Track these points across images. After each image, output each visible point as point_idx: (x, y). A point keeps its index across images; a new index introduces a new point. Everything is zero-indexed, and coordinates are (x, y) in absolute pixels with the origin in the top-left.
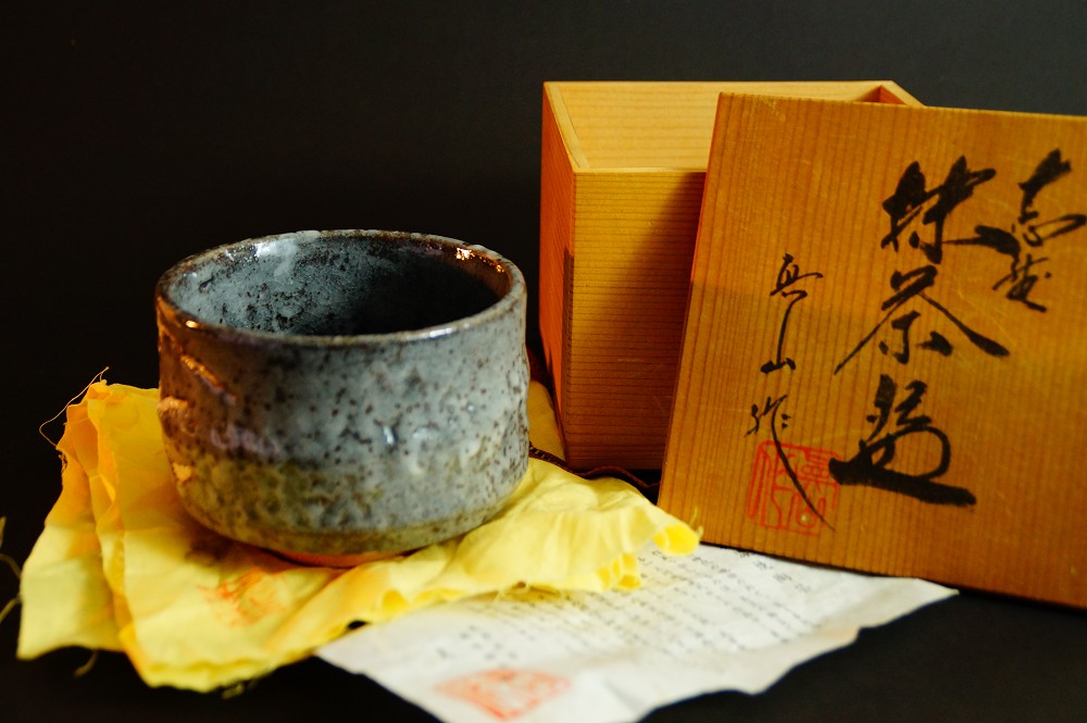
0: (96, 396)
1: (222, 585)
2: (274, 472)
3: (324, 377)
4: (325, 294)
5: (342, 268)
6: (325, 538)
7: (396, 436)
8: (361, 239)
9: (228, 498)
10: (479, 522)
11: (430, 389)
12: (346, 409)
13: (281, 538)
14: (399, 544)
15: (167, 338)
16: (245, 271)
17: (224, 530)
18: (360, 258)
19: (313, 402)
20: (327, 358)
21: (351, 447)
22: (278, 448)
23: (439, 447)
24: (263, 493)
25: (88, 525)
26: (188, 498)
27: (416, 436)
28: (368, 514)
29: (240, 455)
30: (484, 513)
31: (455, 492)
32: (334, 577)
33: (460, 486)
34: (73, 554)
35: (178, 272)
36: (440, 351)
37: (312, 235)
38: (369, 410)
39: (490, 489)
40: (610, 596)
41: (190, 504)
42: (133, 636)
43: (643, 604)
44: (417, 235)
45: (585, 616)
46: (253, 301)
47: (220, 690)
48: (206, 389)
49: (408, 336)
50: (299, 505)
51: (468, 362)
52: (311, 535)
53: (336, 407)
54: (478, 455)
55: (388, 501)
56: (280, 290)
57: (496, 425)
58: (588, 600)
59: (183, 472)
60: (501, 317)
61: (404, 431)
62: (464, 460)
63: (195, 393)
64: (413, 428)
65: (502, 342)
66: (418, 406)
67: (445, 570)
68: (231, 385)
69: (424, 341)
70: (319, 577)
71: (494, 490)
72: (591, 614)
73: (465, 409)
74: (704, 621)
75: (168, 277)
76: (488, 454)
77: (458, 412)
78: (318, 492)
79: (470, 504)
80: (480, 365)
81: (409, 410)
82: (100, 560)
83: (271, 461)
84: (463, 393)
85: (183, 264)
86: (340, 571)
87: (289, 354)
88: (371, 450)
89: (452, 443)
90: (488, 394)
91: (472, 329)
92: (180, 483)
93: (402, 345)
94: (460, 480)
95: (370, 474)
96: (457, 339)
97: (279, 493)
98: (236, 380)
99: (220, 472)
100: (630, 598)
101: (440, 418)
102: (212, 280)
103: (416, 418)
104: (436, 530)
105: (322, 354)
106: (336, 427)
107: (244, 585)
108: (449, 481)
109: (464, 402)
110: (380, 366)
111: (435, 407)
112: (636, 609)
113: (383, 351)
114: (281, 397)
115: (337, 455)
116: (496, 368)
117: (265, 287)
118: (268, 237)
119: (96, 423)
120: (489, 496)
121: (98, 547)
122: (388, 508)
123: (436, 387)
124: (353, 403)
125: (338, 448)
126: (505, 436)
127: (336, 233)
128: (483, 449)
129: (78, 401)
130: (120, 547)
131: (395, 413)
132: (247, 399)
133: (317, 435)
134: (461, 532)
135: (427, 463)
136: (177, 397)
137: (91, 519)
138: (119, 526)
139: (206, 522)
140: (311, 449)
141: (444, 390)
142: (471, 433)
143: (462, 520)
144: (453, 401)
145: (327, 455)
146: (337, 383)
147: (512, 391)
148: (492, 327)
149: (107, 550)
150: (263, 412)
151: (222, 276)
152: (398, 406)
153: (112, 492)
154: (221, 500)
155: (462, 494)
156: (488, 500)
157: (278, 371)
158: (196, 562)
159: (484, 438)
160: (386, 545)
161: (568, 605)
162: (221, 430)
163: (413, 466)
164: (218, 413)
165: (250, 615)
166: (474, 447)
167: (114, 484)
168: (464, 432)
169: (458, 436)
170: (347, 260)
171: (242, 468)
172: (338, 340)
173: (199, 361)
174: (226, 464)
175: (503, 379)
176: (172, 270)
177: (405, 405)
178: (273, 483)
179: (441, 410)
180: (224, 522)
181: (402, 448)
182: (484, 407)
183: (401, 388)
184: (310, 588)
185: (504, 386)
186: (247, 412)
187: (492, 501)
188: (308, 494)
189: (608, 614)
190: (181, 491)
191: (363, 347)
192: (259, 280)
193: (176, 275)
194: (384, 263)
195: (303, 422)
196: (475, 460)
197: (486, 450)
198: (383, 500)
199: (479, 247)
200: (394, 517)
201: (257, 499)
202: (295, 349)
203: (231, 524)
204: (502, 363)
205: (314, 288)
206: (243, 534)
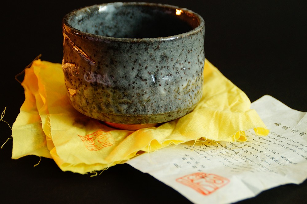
0: (36, 65)
1: (87, 135)
2: (109, 91)
3: (129, 54)
4: (124, 27)
5: (131, 17)
6: (127, 117)
7: (156, 79)
8: (138, 6)
9: (90, 102)
10: (185, 113)
11: (169, 61)
12: (137, 67)
13: (110, 117)
14: (155, 121)
15: (67, 40)
16: (95, 17)
17: (88, 114)
18: (138, 14)
19: (125, 64)
20: (131, 47)
21: (139, 82)
22: (110, 82)
23: (172, 84)
24: (104, 99)
25: (36, 112)
26: (74, 101)
27: (164, 78)
28: (144, 109)
29: (95, 85)
30: (187, 110)
31: (177, 101)
32: (130, 134)
33: (179, 99)
34: (30, 122)
35: (70, 15)
36: (174, 45)
37: (120, 4)
38: (146, 68)
39: (190, 101)
40: (236, 143)
41: (75, 104)
42: (55, 152)
43: (249, 146)
44: (160, 5)
45: (227, 150)
46: (97, 29)
47: (89, 174)
48: (83, 59)
49: (162, 39)
50: (117, 104)
51: (184, 50)
52: (122, 116)
53: (134, 66)
54: (186, 87)
55: (152, 104)
56: (107, 25)
57: (193, 76)
58: (227, 145)
59: (72, 92)
60: (197, 33)
61: (159, 76)
62: (181, 89)
63: (78, 61)
64: (162, 75)
65: (197, 43)
66: (165, 67)
67: (172, 133)
68: (93, 57)
69: (168, 41)
70: (124, 133)
71: (191, 102)
72: (229, 150)
73: (182, 69)
74: (274, 153)
75: (67, 17)
76: (190, 87)
77: (179, 70)
78: (125, 99)
79: (183, 107)
80: (189, 52)
81: (161, 68)
82: (41, 124)
83: (108, 87)
84: (182, 62)
85: (72, 13)
86: (131, 131)
87: (116, 45)
88: (146, 83)
89: (177, 82)
90: (191, 63)
91: (186, 37)
92: (71, 96)
93: (160, 42)
94: (179, 97)
95: (146, 93)
96: (181, 41)
97: (110, 100)
98: (95, 56)
99: (87, 92)
100: (244, 144)
101: (173, 72)
102: (82, 20)
103: (164, 71)
104: (169, 116)
105: (129, 45)
106: (134, 74)
107: (96, 135)
108: (175, 97)
109: (182, 66)
110: (151, 51)
111: (171, 68)
112: (246, 148)
113: (152, 44)
114: (112, 62)
115: (134, 85)
116: (194, 54)
117: (102, 24)
118: (103, 4)
119: (37, 75)
120: (190, 104)
121: (40, 119)
122: (152, 106)
123: (172, 60)
124: (140, 65)
125: (134, 83)
126: (196, 81)
127: (129, 3)
128: (188, 85)
129: (30, 67)
130: (48, 120)
131: (156, 69)
132: (99, 63)
133: (126, 77)
134: (178, 117)
135: (167, 90)
136: (70, 63)
137: (36, 110)
138: (47, 112)
139: (81, 111)
140: (123, 83)
141: (175, 61)
142: (184, 79)
143: (179, 112)
144: (178, 65)
145: (129, 85)
146: (134, 57)
147: (199, 63)
148: (194, 37)
149: (44, 121)
150: (105, 68)
151: (86, 18)
152: (157, 67)
153: (44, 100)
154: (87, 103)
155: (180, 102)
156: (189, 105)
157: (111, 51)
158: (77, 126)
159: (189, 81)
160: (150, 121)
161: (219, 146)
162: (88, 75)
163: (162, 90)
164: (87, 68)
165: (98, 147)
166: (185, 84)
167: (45, 97)
168: (181, 78)
169: (179, 79)
170: (133, 14)
171: (96, 90)
172: (135, 40)
173: (80, 48)
174: (90, 88)
175: (196, 58)
176: (68, 14)
177: (160, 66)
178: (108, 96)
179: (173, 69)
180: (88, 111)
181: (158, 83)
182: (189, 69)
183: (158, 59)
184: (120, 138)
185: (196, 61)
186: (99, 68)
187: (190, 105)
188: (121, 100)
189: (236, 150)
190: (72, 99)
191: (145, 42)
192: (99, 21)
193: (70, 16)
194: (147, 15)
195: (120, 72)
196: (185, 89)
197: (189, 85)
198: (150, 103)
199: (185, 9)
200: (154, 111)
201: (102, 102)
202: (119, 43)
203: (91, 111)
204: (196, 52)
205: (120, 25)
206: (95, 115)
